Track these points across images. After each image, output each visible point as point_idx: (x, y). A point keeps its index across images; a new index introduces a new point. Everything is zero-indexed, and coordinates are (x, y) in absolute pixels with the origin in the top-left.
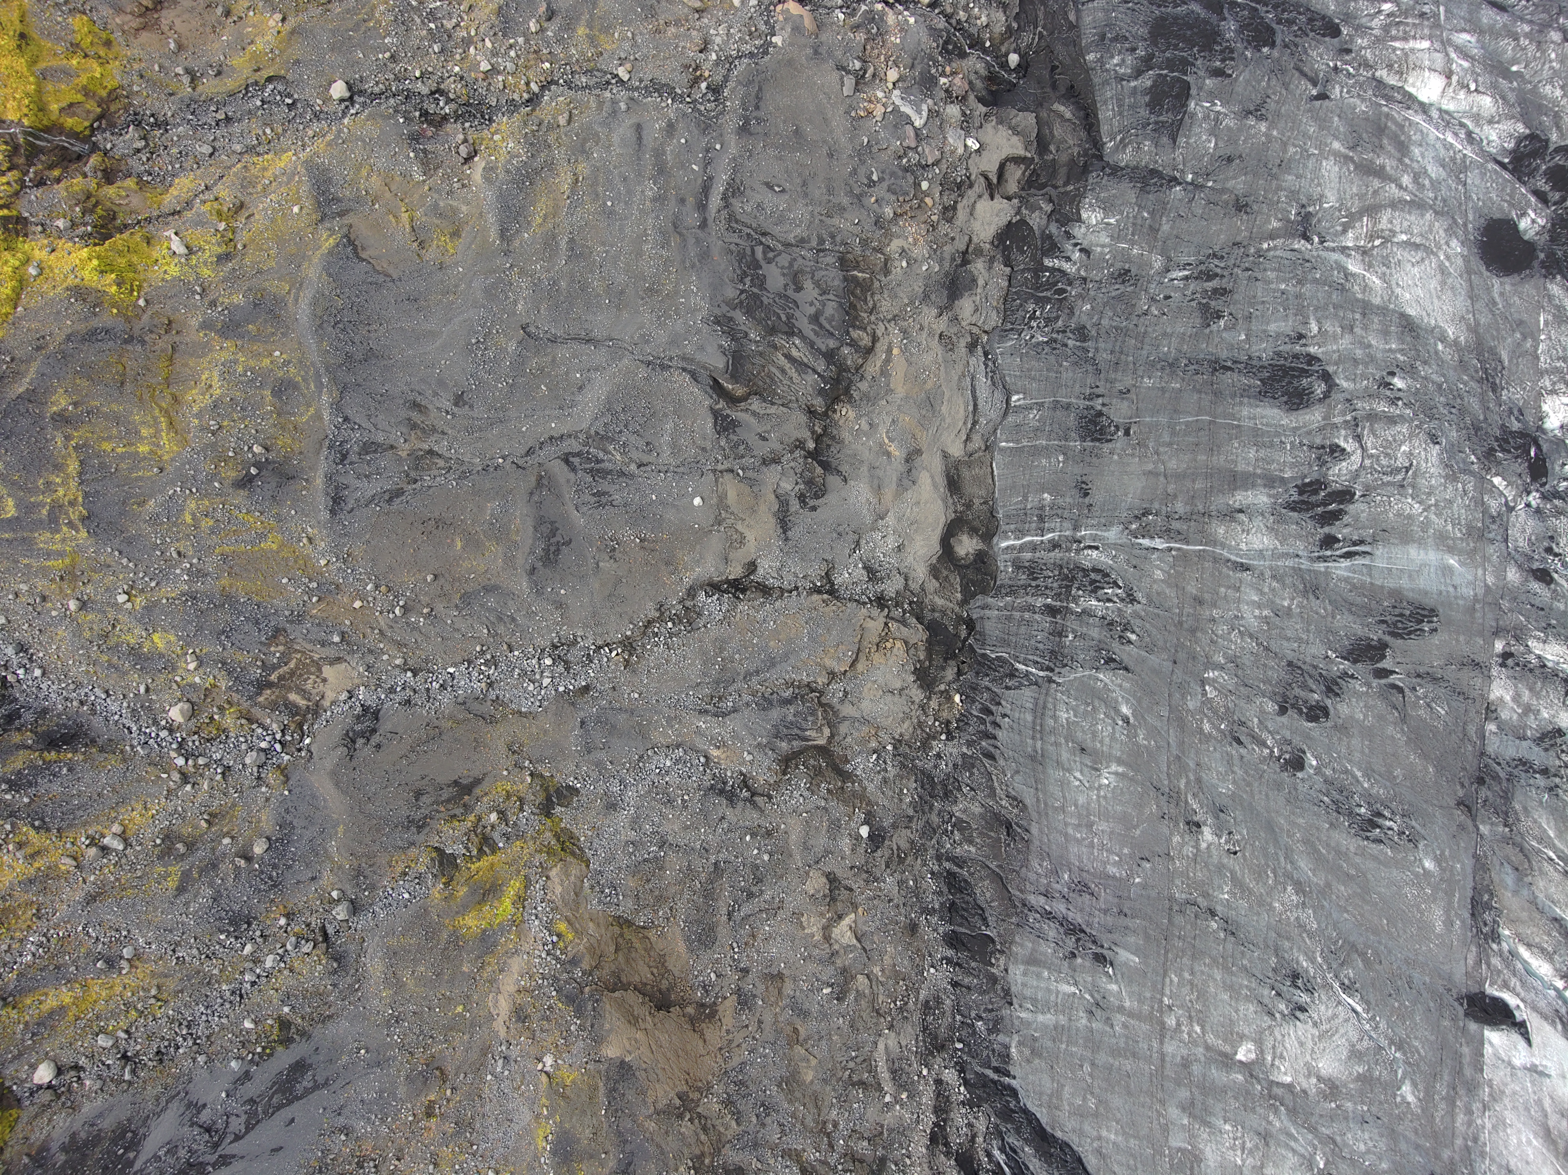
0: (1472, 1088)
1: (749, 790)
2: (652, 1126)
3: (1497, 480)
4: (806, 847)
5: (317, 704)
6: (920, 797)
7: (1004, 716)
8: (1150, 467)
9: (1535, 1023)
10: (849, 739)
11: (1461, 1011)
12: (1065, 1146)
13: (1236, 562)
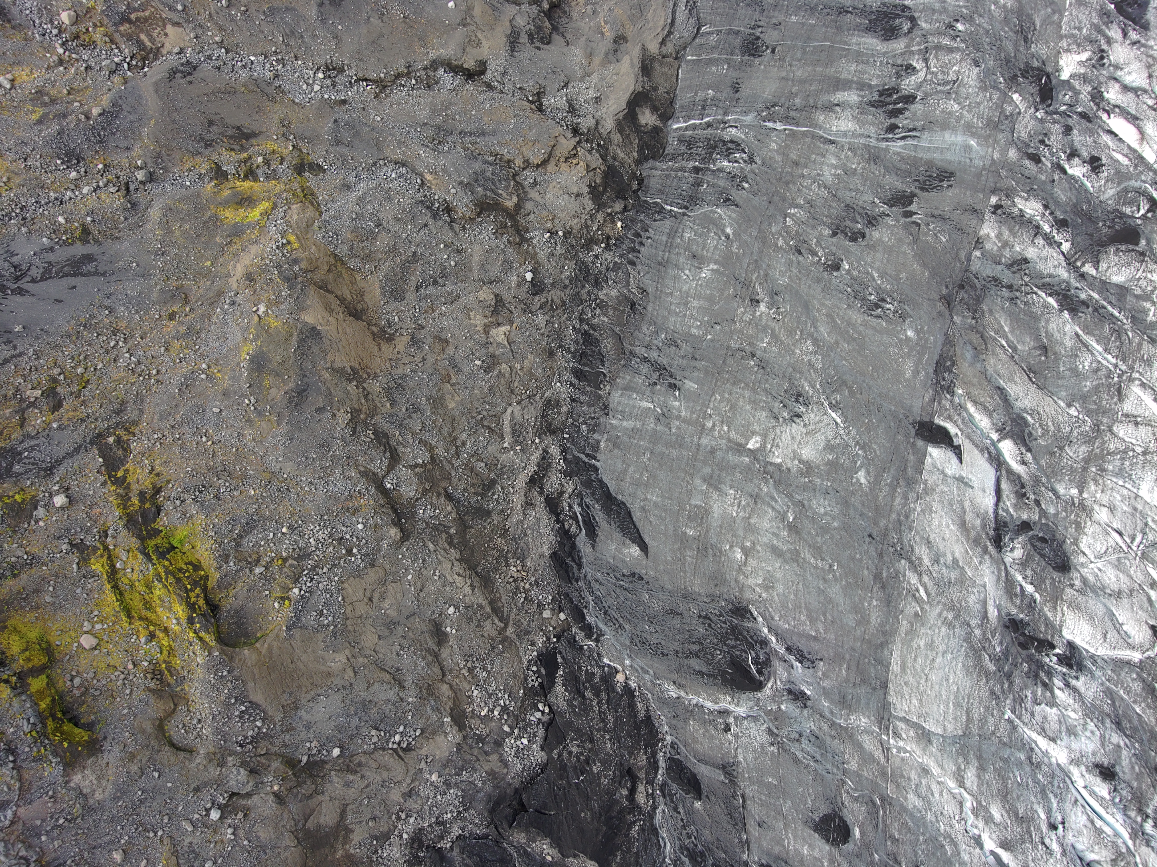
0: (911, 483)
1: (449, 216)
2: (327, 375)
3: (1016, 97)
4: (483, 267)
5: (158, 49)
6: (577, 276)
7: (648, 238)
8: (784, 74)
9: (967, 447)
10: (532, 216)
11: (913, 432)
12: (622, 505)
13: (826, 139)
